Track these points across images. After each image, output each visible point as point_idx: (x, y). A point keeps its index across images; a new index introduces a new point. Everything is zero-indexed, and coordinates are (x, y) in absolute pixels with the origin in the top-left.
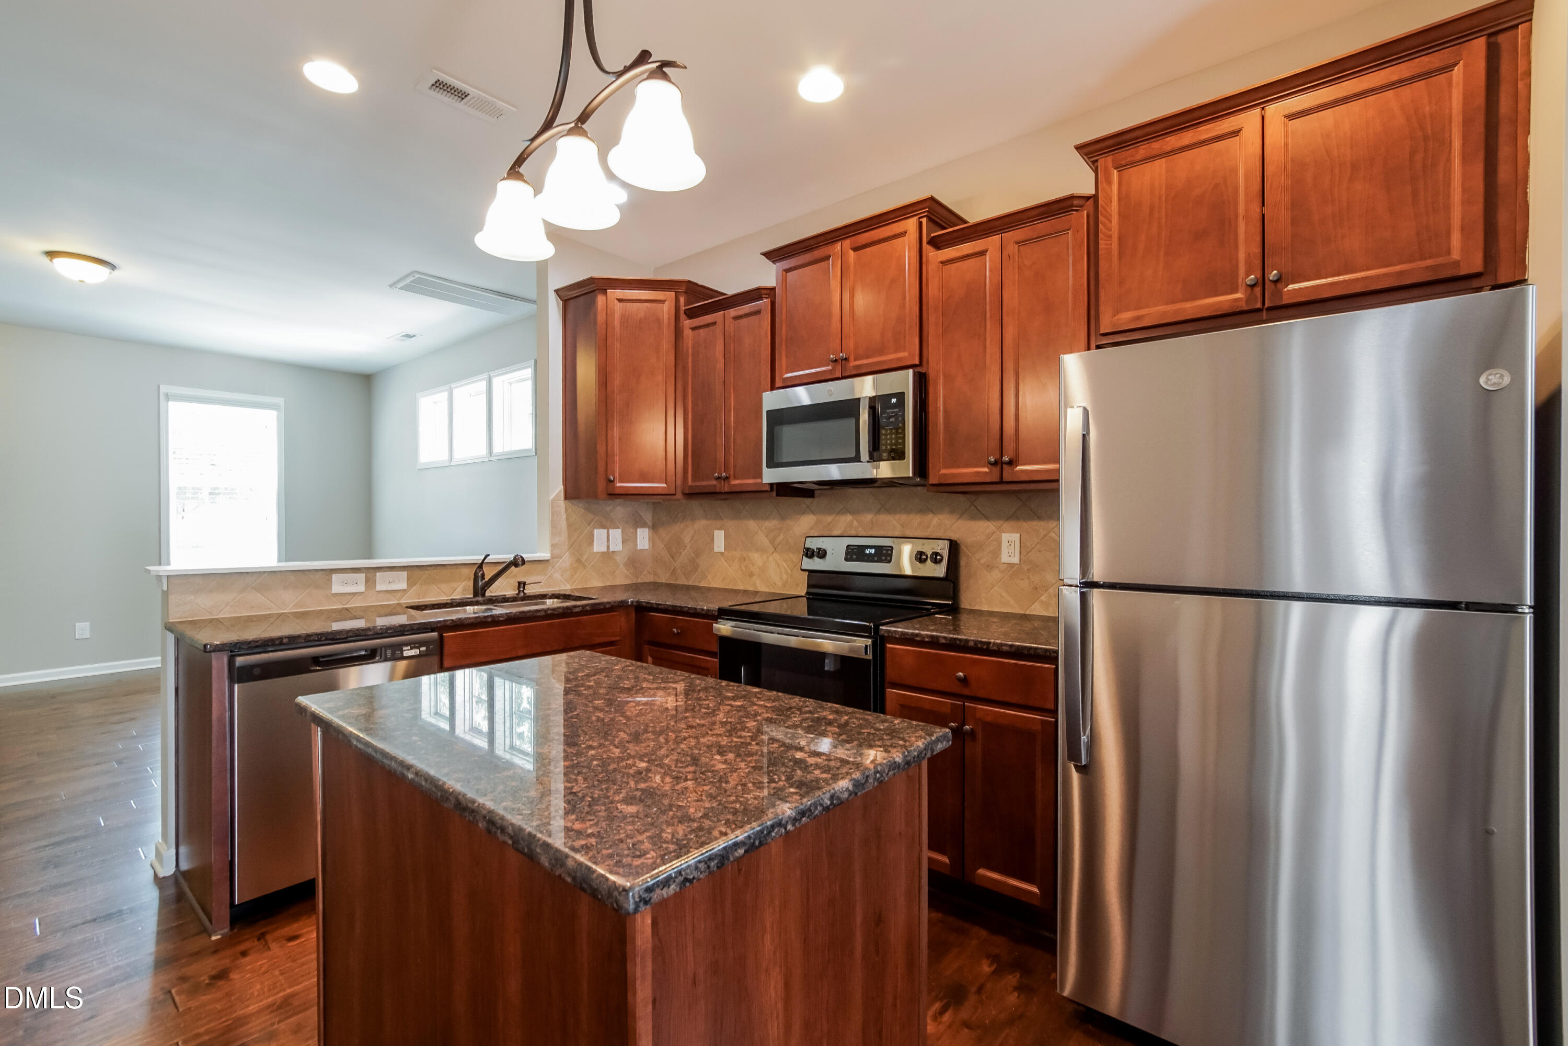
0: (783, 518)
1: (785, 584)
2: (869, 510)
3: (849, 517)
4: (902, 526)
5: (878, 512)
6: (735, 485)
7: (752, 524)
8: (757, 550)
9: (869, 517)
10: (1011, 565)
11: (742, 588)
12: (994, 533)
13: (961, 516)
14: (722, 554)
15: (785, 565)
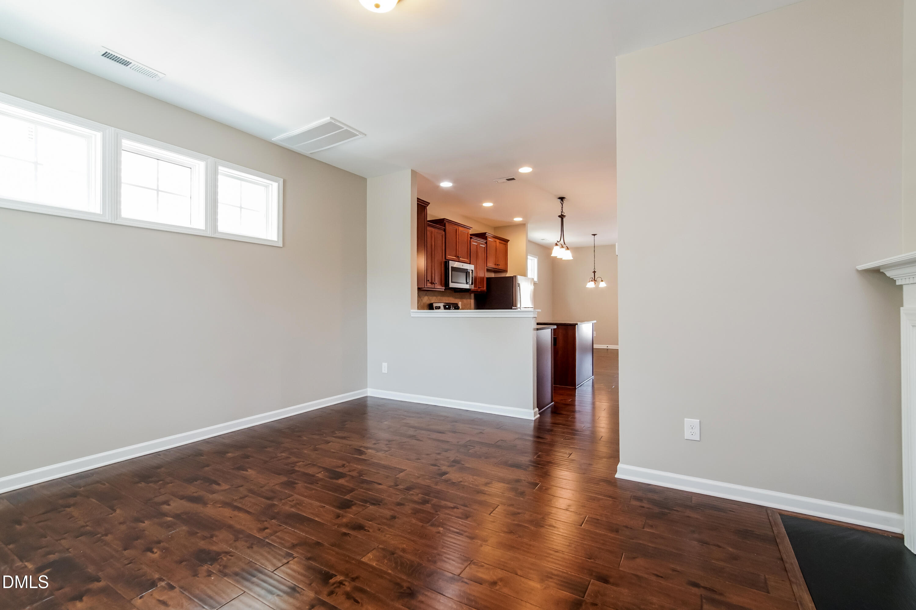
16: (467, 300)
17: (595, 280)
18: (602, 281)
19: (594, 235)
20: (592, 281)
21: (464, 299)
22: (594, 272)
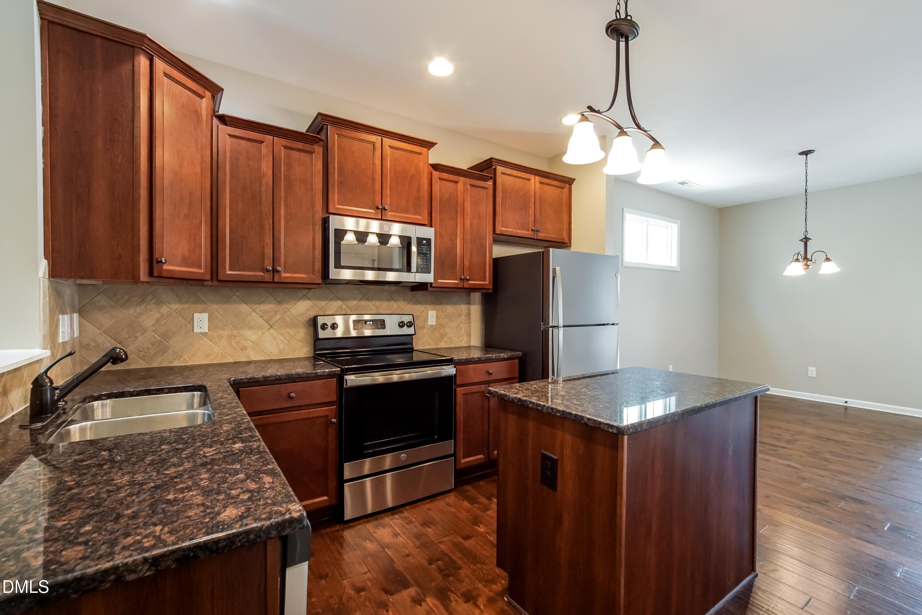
0: (280, 303)
1: (281, 352)
2: (355, 299)
3: (340, 303)
4: (376, 308)
5: (361, 300)
6: (286, 278)
7: (244, 308)
8: (250, 328)
9: (354, 303)
10: (432, 326)
11: (232, 361)
12: (424, 311)
13: (409, 303)
14: (204, 334)
15: (282, 338)
16: (457, 306)
17: (806, 258)
18: (828, 259)
19: (806, 153)
20: (797, 260)
21: (447, 304)
22: (806, 240)
